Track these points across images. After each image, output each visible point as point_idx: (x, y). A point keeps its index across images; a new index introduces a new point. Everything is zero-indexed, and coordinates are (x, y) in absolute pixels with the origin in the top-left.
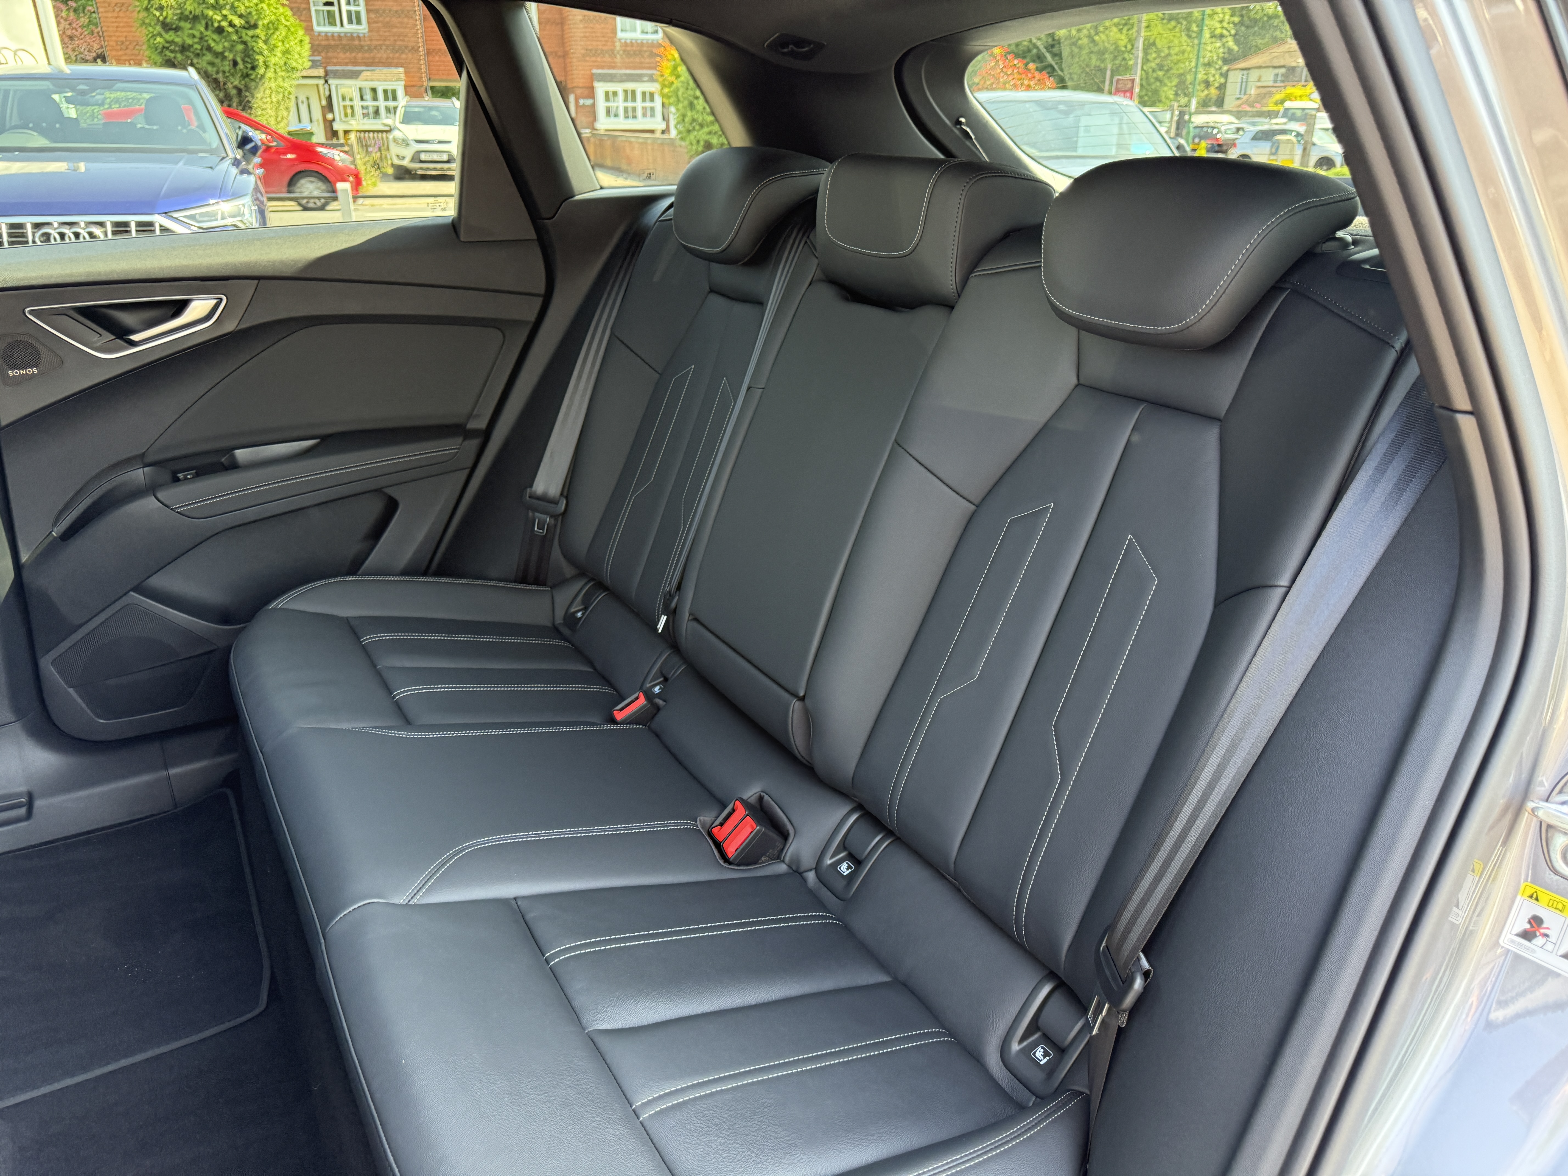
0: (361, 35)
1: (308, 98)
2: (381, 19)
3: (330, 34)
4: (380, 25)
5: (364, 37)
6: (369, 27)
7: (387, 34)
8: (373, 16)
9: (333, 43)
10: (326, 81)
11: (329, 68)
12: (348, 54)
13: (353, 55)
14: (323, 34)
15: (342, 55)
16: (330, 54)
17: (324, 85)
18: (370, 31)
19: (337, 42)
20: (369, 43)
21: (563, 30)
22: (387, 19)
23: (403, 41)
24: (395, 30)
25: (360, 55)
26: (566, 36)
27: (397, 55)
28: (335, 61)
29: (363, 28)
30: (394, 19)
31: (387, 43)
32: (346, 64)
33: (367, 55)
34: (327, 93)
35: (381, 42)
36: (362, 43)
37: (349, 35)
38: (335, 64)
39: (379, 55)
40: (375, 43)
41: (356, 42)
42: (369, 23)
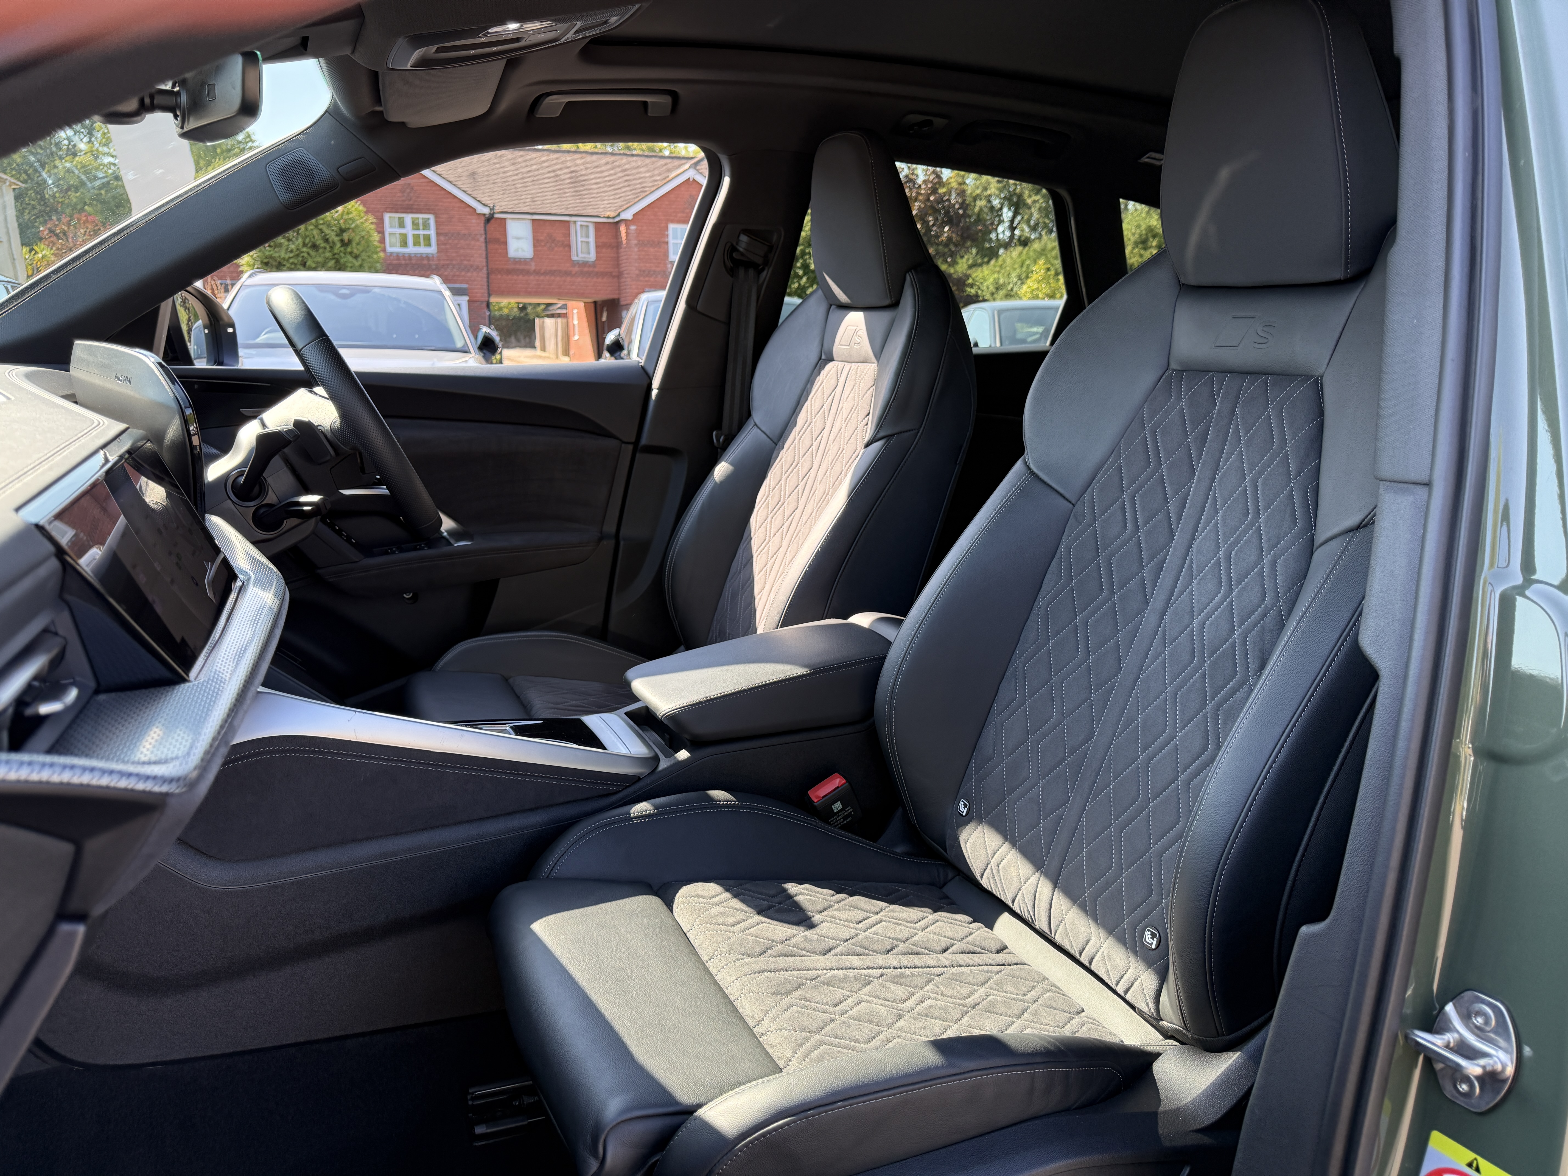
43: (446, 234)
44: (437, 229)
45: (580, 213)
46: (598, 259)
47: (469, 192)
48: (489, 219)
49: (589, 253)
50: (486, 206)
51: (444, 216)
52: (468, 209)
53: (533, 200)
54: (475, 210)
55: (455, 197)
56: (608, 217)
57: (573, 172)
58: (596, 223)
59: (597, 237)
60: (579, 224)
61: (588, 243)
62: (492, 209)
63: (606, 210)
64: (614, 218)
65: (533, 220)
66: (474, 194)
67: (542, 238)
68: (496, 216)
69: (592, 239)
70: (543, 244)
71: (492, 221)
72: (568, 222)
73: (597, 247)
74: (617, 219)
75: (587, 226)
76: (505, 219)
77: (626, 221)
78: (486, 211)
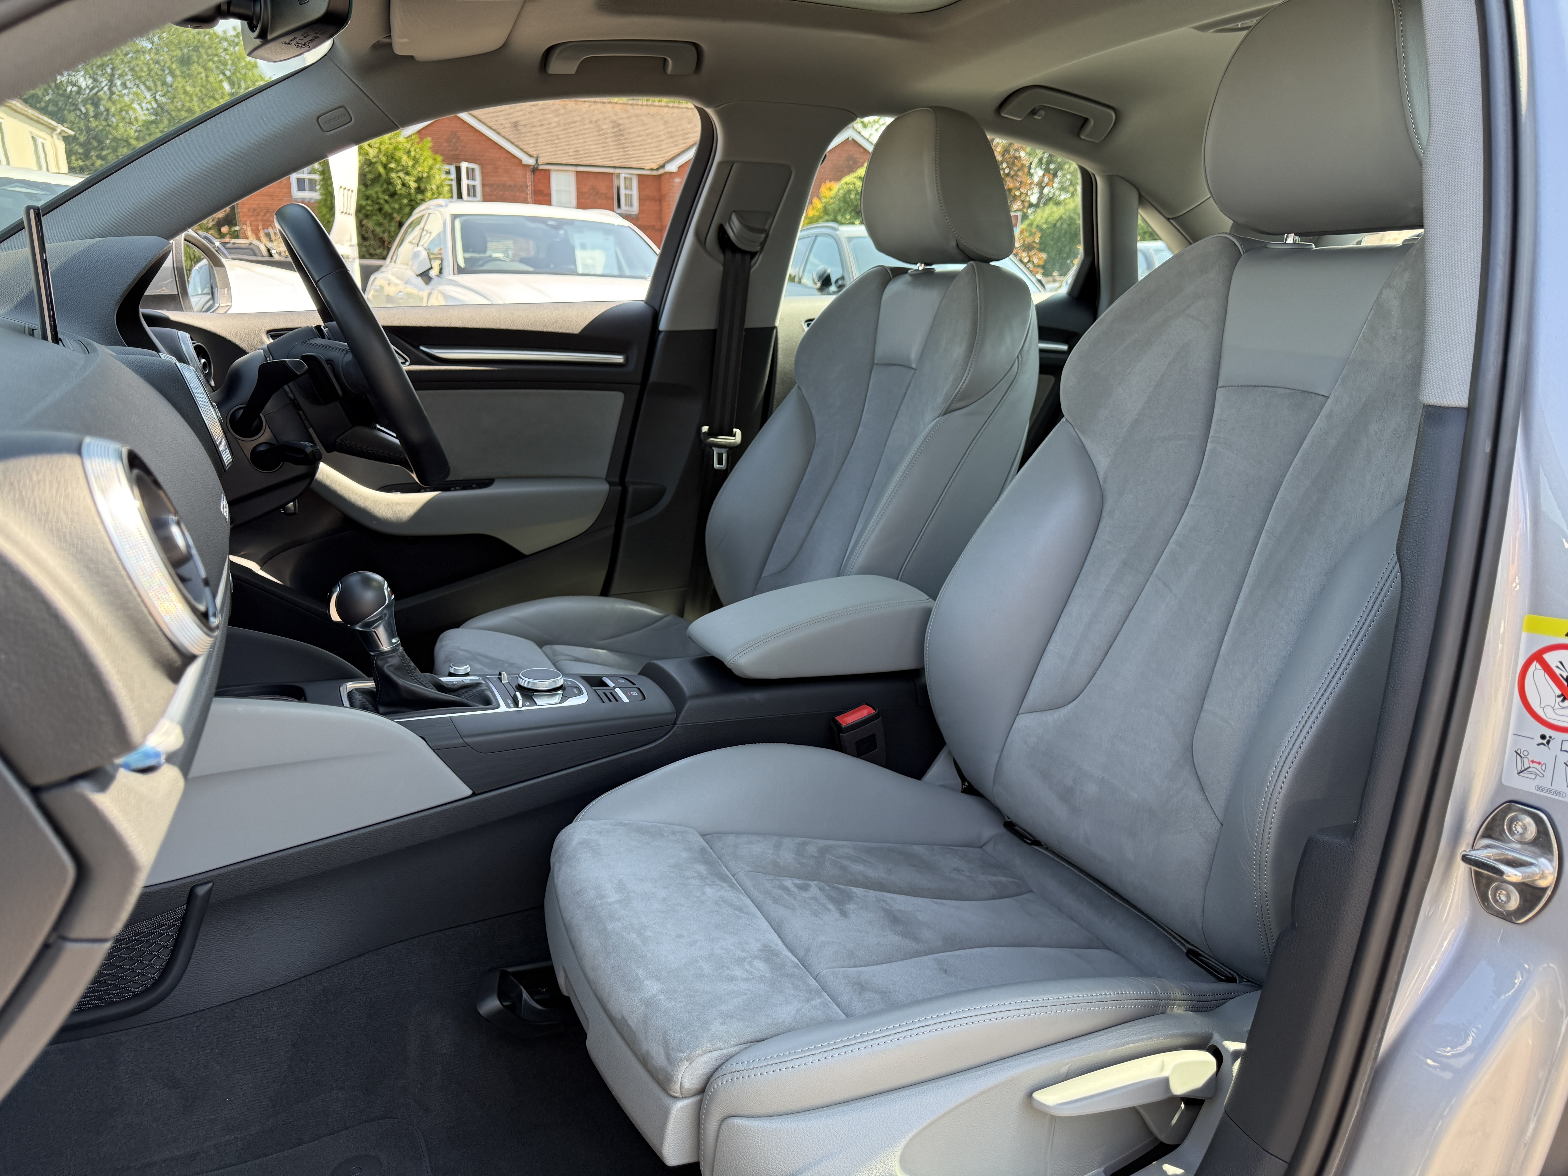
43: (491, 185)
44: (483, 179)
45: (623, 165)
46: (641, 211)
47: (515, 141)
48: (535, 170)
49: (631, 205)
50: (531, 156)
51: (491, 167)
52: (513, 160)
53: (577, 152)
54: (521, 161)
55: (501, 147)
56: (652, 170)
57: (616, 125)
58: (639, 175)
59: (640, 190)
60: (622, 176)
61: (631, 195)
62: (537, 161)
63: (650, 163)
64: (657, 169)
65: (577, 172)
66: (519, 144)
67: (586, 190)
68: (541, 167)
69: (635, 193)
70: (586, 196)
71: (537, 172)
72: (612, 174)
73: (641, 200)
74: (661, 171)
75: (631, 179)
76: (549, 171)
77: (671, 173)
78: (531, 162)
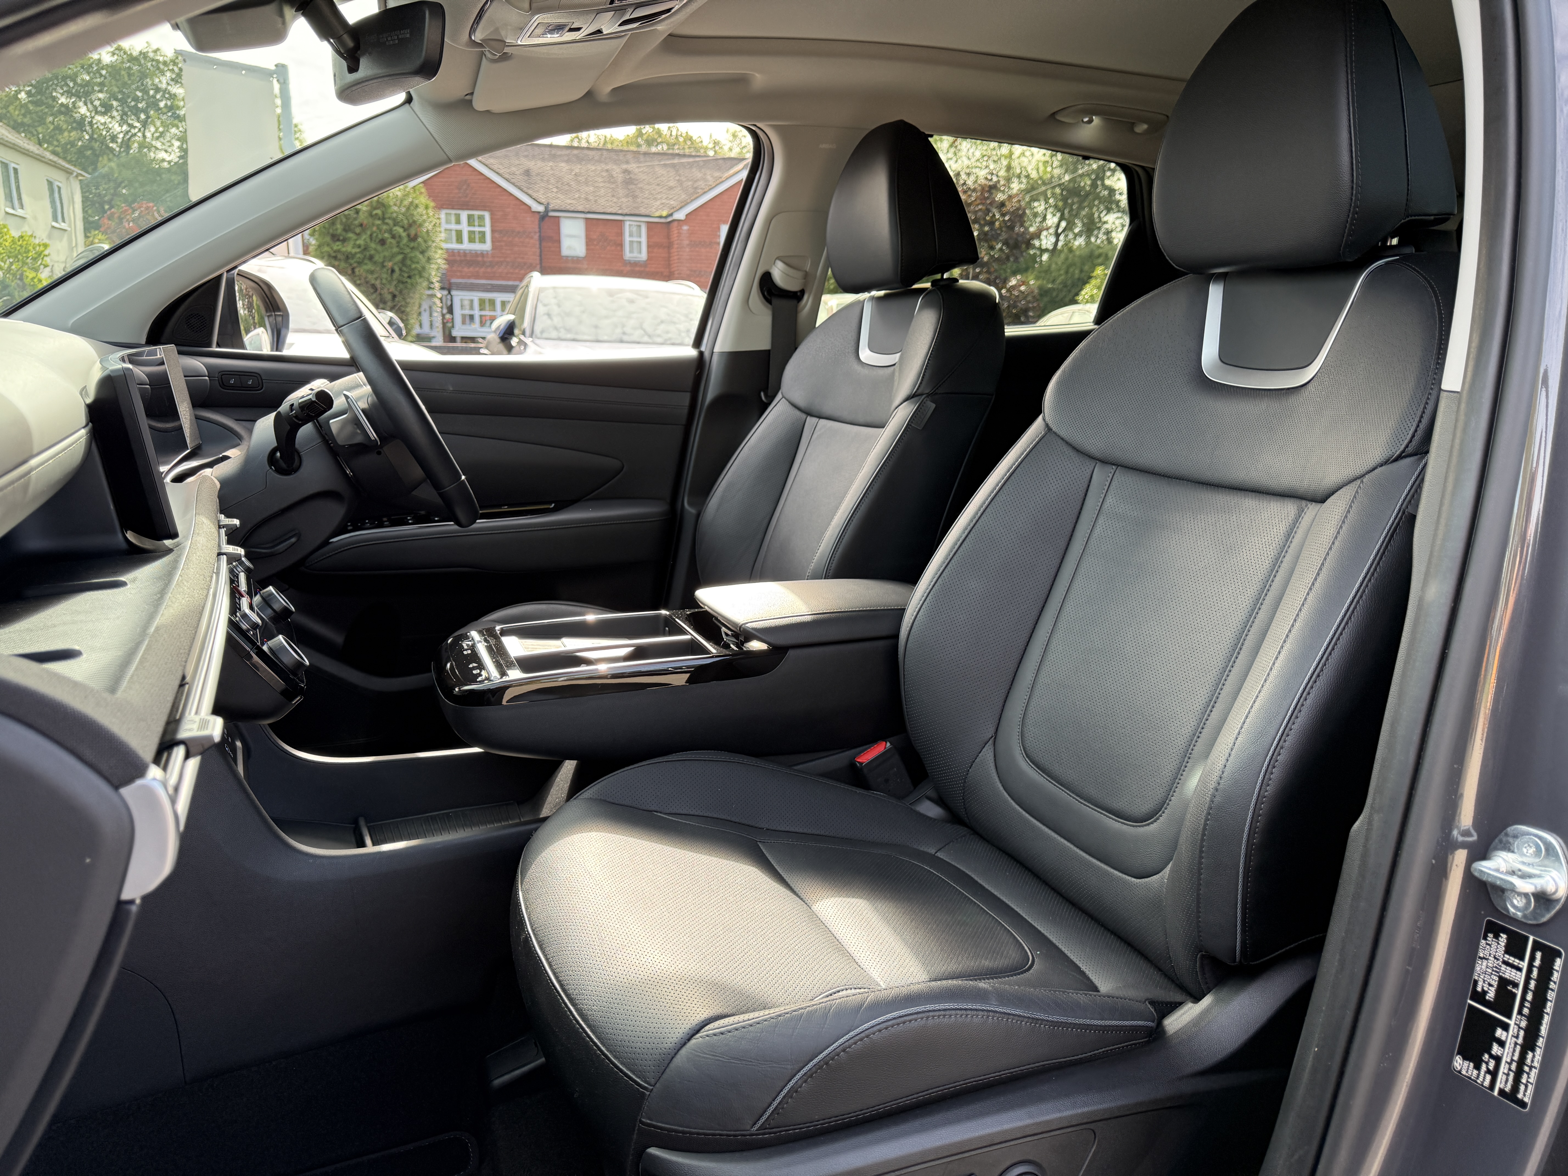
0: (485, 252)
1: (430, 308)
2: (505, 239)
3: (456, 251)
4: (503, 244)
5: (487, 254)
6: (493, 245)
7: (509, 252)
8: (497, 235)
9: (458, 258)
10: (449, 293)
11: (453, 280)
12: (471, 269)
13: (477, 269)
14: (450, 251)
15: (466, 269)
16: (454, 268)
17: (446, 296)
18: (493, 249)
19: (463, 258)
20: (491, 259)
21: (669, 253)
22: (510, 239)
23: (523, 258)
24: (516, 249)
25: (482, 270)
26: (672, 259)
27: (517, 271)
28: (459, 274)
29: (487, 246)
30: (516, 239)
31: (508, 260)
32: (469, 277)
33: (489, 270)
34: (449, 303)
35: (502, 259)
36: (485, 259)
37: (473, 252)
38: (458, 277)
39: (500, 270)
40: (497, 259)
41: (480, 259)
42: (493, 242)
43: (500, 232)
44: (492, 226)
45: (633, 213)
46: (649, 258)
47: (525, 189)
48: (544, 217)
49: (640, 252)
50: (541, 203)
51: (501, 213)
52: (523, 207)
53: (587, 199)
54: (530, 208)
55: (511, 194)
56: (661, 217)
58: (648, 222)
59: (649, 237)
60: (632, 223)
61: (640, 242)
62: (546, 208)
63: (658, 212)
64: (666, 217)
65: (587, 219)
66: (530, 192)
67: (595, 237)
68: (551, 214)
69: (644, 239)
70: (595, 243)
71: (547, 219)
72: (621, 221)
73: (649, 246)
74: (669, 219)
75: (640, 226)
76: (558, 217)
77: (678, 221)
78: (541, 209)
